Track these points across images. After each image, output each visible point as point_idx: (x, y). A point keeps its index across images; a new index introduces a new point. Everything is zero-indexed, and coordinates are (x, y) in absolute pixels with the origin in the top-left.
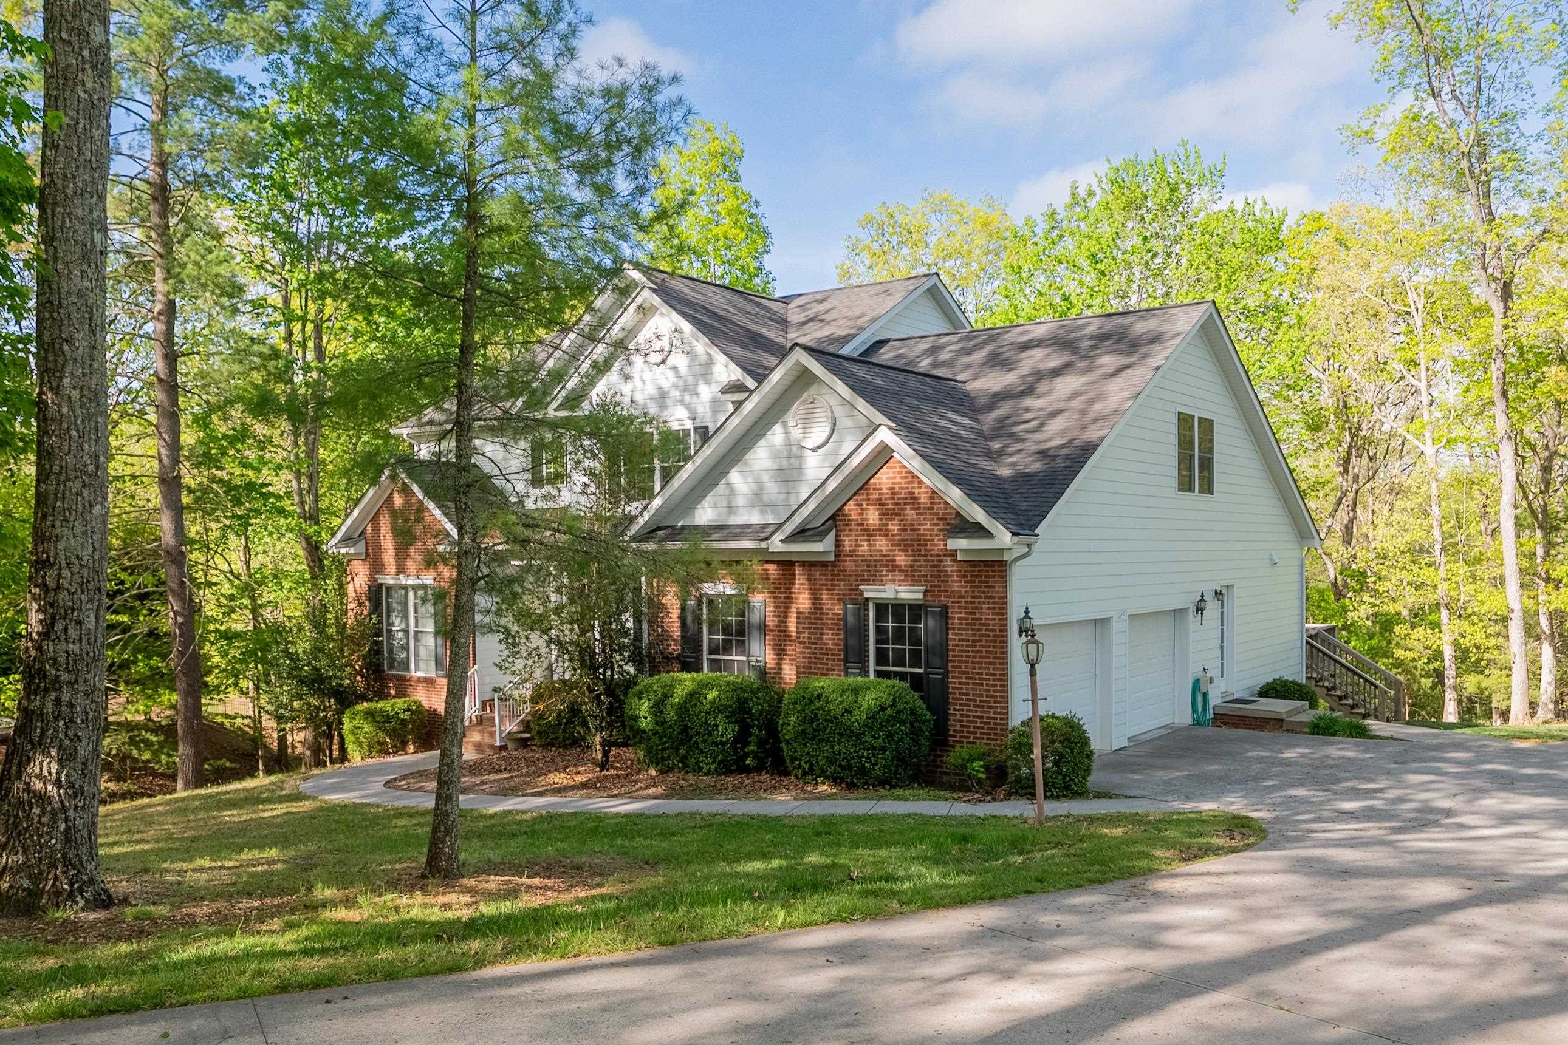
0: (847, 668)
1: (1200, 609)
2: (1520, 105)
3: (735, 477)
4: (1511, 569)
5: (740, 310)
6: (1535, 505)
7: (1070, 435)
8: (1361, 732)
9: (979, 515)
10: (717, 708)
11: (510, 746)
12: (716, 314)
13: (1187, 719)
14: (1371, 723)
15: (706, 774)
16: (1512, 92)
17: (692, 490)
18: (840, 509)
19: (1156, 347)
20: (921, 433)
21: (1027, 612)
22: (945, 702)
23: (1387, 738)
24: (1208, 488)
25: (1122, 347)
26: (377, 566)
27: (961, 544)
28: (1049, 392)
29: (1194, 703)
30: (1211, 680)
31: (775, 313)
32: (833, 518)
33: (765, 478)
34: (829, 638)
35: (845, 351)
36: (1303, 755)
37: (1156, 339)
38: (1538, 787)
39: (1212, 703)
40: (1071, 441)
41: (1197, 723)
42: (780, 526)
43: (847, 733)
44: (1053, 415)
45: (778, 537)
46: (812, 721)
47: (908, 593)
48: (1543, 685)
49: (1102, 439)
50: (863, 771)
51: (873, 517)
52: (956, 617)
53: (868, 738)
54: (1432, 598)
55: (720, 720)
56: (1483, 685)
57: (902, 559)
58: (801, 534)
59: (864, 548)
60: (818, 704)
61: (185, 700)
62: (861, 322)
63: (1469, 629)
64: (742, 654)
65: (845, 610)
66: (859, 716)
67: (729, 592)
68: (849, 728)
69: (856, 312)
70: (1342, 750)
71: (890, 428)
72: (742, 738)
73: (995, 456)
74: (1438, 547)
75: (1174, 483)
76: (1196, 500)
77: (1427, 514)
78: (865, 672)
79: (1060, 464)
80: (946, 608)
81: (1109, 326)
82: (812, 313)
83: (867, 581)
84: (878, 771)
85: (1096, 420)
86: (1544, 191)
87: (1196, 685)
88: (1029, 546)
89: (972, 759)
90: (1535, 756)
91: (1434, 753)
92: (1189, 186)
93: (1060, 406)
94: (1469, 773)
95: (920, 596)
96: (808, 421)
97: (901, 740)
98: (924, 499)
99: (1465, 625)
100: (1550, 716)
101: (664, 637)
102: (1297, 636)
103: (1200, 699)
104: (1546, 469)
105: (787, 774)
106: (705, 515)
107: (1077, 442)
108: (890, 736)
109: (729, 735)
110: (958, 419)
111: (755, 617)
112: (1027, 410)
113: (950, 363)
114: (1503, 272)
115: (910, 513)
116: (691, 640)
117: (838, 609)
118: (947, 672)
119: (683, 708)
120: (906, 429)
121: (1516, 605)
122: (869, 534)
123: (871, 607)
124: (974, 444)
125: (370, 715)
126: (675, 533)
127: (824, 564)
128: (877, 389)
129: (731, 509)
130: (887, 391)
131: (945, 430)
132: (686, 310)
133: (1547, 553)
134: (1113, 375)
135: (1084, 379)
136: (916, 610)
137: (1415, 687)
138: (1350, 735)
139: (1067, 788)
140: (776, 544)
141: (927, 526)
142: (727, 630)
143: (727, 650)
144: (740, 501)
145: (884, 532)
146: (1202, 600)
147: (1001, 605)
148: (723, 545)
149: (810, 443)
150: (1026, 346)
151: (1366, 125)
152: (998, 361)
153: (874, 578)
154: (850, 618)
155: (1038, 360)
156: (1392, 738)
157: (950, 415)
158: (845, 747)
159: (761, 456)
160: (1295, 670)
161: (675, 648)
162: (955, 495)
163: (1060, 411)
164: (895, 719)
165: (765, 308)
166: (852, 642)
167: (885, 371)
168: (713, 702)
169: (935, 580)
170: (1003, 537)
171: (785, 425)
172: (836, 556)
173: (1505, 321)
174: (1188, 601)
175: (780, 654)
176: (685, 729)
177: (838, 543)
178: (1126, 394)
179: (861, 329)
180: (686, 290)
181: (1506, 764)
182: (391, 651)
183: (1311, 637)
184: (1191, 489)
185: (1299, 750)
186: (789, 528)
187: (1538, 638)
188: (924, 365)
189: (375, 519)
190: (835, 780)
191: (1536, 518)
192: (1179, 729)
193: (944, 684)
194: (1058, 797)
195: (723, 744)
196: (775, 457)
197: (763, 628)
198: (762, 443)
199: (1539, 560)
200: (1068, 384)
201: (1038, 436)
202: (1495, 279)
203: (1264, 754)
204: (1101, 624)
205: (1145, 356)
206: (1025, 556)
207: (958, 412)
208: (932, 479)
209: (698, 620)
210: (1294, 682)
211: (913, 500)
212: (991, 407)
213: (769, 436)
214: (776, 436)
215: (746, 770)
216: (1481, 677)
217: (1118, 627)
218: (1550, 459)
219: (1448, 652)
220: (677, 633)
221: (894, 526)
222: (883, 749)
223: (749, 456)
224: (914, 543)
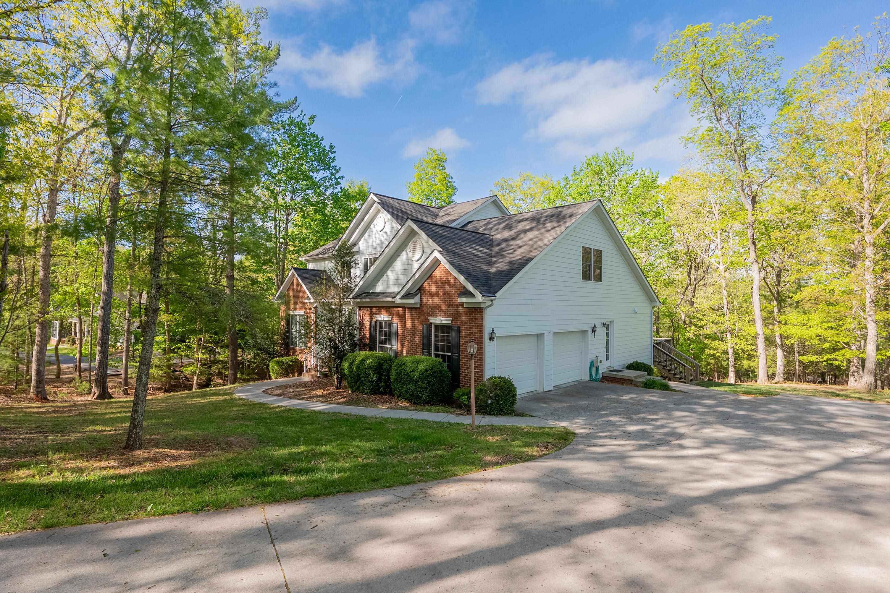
0: (423, 352)
1: (594, 330)
2: (758, 123)
3: (389, 273)
4: (758, 315)
5: (417, 211)
6: (773, 291)
7: (524, 255)
8: (666, 388)
9: (470, 288)
10: (370, 367)
11: (321, 377)
12: (405, 212)
13: (588, 378)
14: (673, 384)
15: (366, 394)
16: (755, 119)
17: (376, 277)
18: (422, 285)
19: (571, 219)
20: (455, 254)
21: (493, 330)
22: (459, 369)
23: (678, 391)
24: (599, 278)
25: (557, 219)
26: (288, 308)
27: (464, 300)
28: (523, 238)
29: (591, 372)
30: (601, 362)
31: (433, 212)
32: (419, 289)
33: (399, 273)
34: (418, 340)
35: (452, 225)
36: (631, 398)
37: (572, 215)
38: (740, 423)
39: (601, 372)
40: (523, 257)
41: (592, 380)
42: (398, 293)
43: (412, 380)
44: (520, 247)
45: (399, 297)
46: (400, 374)
47: (445, 321)
48: (778, 366)
49: (536, 256)
50: (419, 398)
51: (434, 289)
52: (464, 332)
53: (420, 383)
54: (722, 328)
55: (371, 372)
56: (751, 365)
57: (444, 307)
58: (407, 295)
59: (430, 302)
60: (403, 367)
61: (232, 354)
62: (462, 215)
63: (739, 342)
64: (389, 344)
65: (423, 327)
66: (417, 374)
67: (386, 319)
68: (412, 379)
69: (460, 211)
70: (653, 396)
71: (438, 251)
72: (379, 379)
73: (490, 264)
74: (725, 307)
75: (580, 276)
76: (592, 284)
77: (720, 293)
78: (430, 354)
79: (515, 266)
80: (459, 327)
81: (556, 211)
82: (447, 212)
83: (431, 316)
84: (424, 397)
85: (536, 249)
86: (771, 159)
87: (592, 364)
88: (492, 301)
89: (463, 395)
90: (747, 404)
91: (697, 400)
92: (620, 165)
93: (524, 243)
94: (708, 412)
95: (450, 322)
96: (414, 250)
97: (433, 385)
98: (452, 281)
99: (737, 340)
100: (782, 379)
101: (364, 337)
102: (649, 343)
103: (594, 370)
104: (778, 276)
105: (393, 396)
106: (379, 288)
107: (525, 258)
108: (429, 383)
109: (375, 378)
110: (481, 249)
111: (394, 329)
112: (512, 245)
113: (490, 229)
114: (752, 192)
115: (447, 287)
116: (373, 338)
117: (420, 327)
118: (460, 355)
119: (358, 366)
120: (446, 251)
121: (760, 332)
122: (432, 296)
123: (433, 326)
124: (483, 259)
125: (278, 362)
126: (368, 295)
127: (416, 308)
128: (442, 236)
129: (388, 286)
130: (448, 237)
131: (471, 253)
132: (391, 210)
133: (779, 311)
134: (550, 230)
135: (538, 232)
136: (448, 328)
137: (720, 365)
138: (660, 389)
139: (501, 410)
140: (398, 300)
141: (453, 292)
142: (385, 335)
143: (385, 343)
144: (391, 283)
145: (437, 295)
146: (595, 326)
147: (481, 328)
148: (382, 300)
149: (414, 259)
150: (521, 221)
151: (691, 136)
152: (509, 227)
153: (433, 315)
154: (425, 331)
155: (524, 225)
156: (681, 391)
157: (477, 247)
158: (411, 387)
159: (398, 265)
160: (647, 358)
161: (367, 341)
162: (461, 278)
163: (524, 245)
164: (432, 375)
165: (430, 211)
166: (425, 341)
167: (451, 230)
168: (369, 364)
169: (455, 316)
170: (479, 298)
171: (407, 252)
172: (421, 305)
173: (753, 212)
174: (588, 327)
175: (403, 345)
176: (359, 375)
177: (421, 299)
178: (552, 237)
179: (461, 217)
180: (395, 203)
181: (730, 408)
182: (292, 339)
183: (657, 344)
184: (590, 279)
185: (631, 396)
186: (402, 293)
187: (776, 346)
188: (481, 230)
189: (288, 290)
190: (410, 401)
191: (774, 296)
192: (583, 382)
193: (458, 361)
194: (497, 415)
195: (373, 382)
196: (403, 265)
197: (397, 334)
198: (399, 259)
199: (775, 314)
200: (532, 234)
201: (512, 256)
202: (749, 196)
203: (613, 397)
204: (540, 336)
205: (565, 222)
206: (490, 306)
207: (482, 247)
208: (455, 273)
209: (375, 329)
210: (643, 363)
211: (448, 281)
212: (499, 245)
213: (401, 256)
214: (403, 256)
215: (381, 393)
216: (749, 362)
217: (548, 339)
218: (780, 271)
219: (731, 351)
220: (368, 336)
221: (441, 293)
222: (426, 388)
223: (394, 264)
224: (448, 300)
